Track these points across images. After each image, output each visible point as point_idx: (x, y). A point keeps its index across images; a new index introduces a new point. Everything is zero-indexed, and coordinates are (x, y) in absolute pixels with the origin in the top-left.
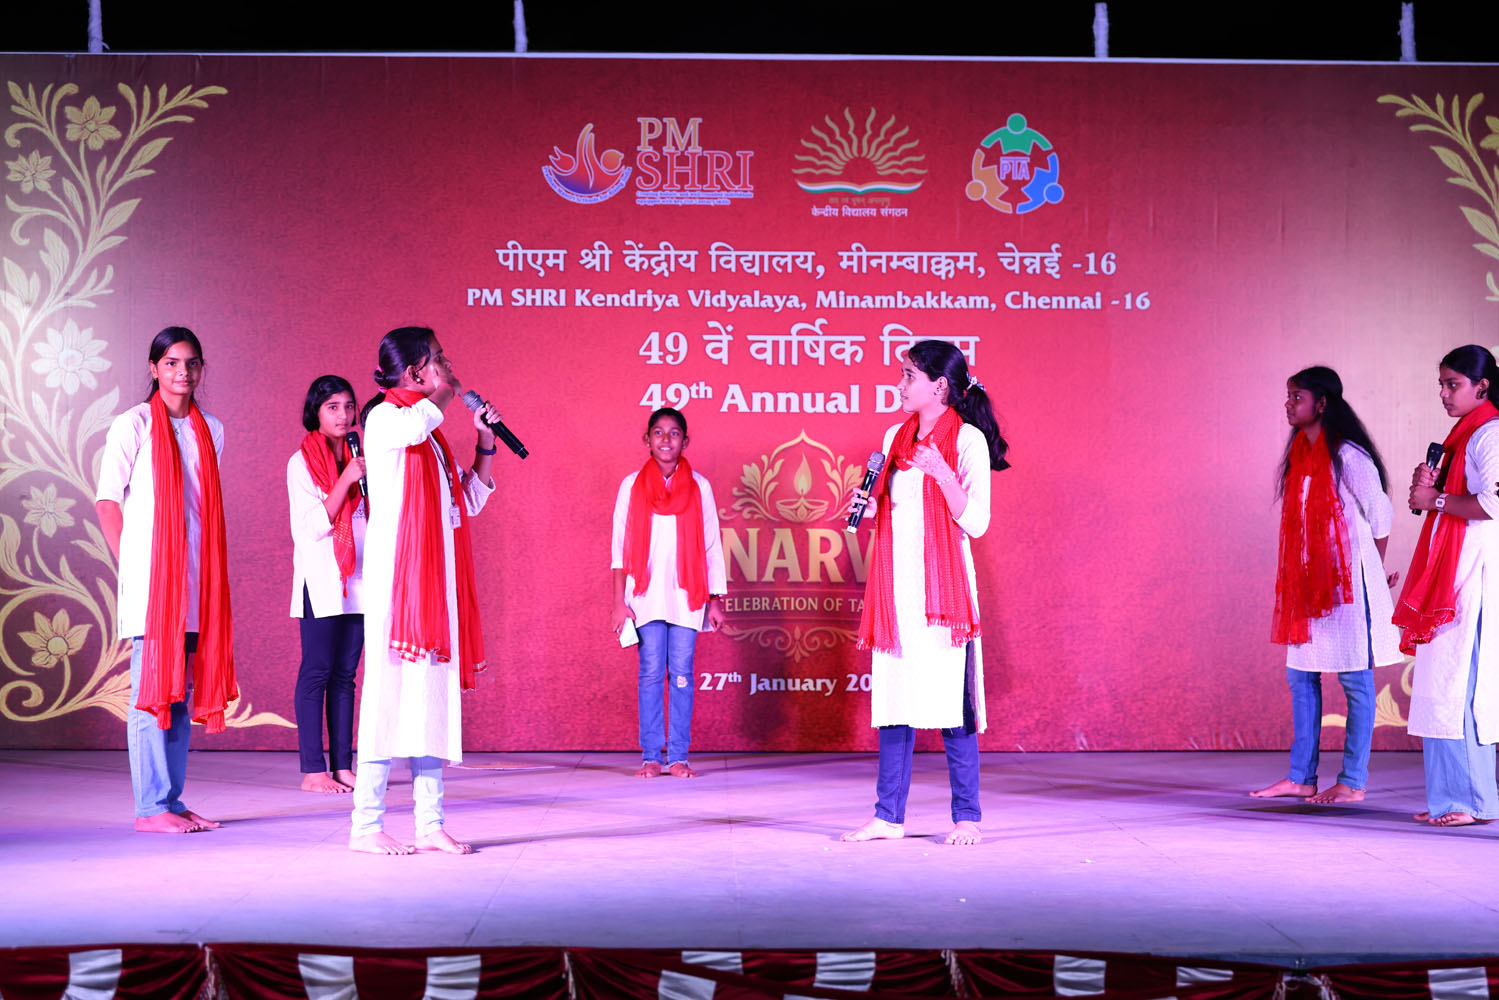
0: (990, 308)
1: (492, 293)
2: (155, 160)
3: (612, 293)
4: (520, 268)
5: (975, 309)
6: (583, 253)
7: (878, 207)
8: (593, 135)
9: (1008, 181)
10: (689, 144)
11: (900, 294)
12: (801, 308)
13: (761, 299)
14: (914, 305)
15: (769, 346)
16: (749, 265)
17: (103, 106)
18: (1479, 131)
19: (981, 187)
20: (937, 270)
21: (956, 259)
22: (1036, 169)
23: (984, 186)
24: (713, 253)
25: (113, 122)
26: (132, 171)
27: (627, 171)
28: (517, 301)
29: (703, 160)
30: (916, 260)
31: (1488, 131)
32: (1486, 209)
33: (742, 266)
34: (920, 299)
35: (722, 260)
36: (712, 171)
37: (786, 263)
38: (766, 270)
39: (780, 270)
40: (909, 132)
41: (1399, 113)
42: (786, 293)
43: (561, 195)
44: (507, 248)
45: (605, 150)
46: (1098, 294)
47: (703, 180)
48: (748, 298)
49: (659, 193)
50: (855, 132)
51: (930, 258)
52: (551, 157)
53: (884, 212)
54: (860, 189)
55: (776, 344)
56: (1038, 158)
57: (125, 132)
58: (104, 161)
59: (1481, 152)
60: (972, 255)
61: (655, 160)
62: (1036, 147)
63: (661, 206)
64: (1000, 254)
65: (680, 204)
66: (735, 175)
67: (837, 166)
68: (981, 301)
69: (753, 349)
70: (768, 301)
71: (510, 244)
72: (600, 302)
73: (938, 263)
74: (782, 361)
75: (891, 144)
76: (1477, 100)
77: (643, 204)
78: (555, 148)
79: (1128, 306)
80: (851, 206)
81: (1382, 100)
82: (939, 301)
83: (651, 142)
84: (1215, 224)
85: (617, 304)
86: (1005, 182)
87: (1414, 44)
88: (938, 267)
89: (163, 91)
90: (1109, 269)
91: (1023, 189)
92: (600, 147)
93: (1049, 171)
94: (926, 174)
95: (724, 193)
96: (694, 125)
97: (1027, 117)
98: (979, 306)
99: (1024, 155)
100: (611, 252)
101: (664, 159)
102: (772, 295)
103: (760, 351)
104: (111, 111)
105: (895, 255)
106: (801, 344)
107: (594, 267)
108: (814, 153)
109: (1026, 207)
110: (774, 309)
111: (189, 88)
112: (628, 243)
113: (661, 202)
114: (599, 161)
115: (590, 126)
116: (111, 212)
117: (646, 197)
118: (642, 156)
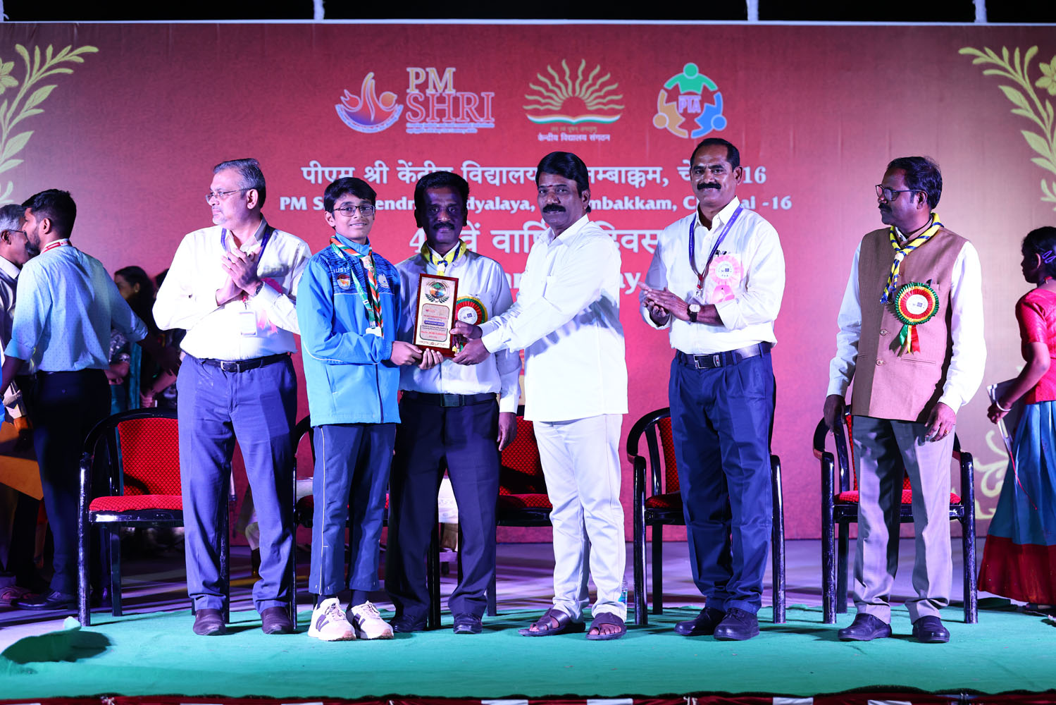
0: (672, 209)
1: (299, 200)
2: (45, 101)
3: (389, 199)
4: (320, 181)
5: (661, 210)
6: (367, 169)
7: (588, 133)
8: (373, 81)
9: (685, 114)
10: (446, 87)
11: (604, 199)
12: (531, 210)
13: (501, 203)
14: (616, 207)
15: (507, 239)
16: (492, 178)
17: (4, 62)
18: (1035, 74)
19: (665, 118)
20: (633, 181)
21: (646, 173)
22: (706, 105)
23: (667, 118)
24: (464, 169)
25: (12, 74)
26: (27, 110)
27: (400, 108)
28: (317, 206)
29: (456, 99)
30: (616, 173)
31: (1041, 75)
32: (1040, 132)
33: (486, 179)
34: (620, 202)
35: (471, 175)
36: (463, 107)
37: (519, 177)
38: (504, 181)
39: (514, 182)
40: (611, 78)
41: (976, 62)
42: (519, 198)
43: (349, 126)
44: (309, 166)
45: (383, 92)
46: (753, 198)
47: (456, 114)
48: (491, 203)
49: (424, 124)
50: (570, 77)
51: (627, 172)
52: (342, 98)
53: (593, 137)
54: (574, 121)
55: (512, 237)
56: (707, 96)
57: (21, 81)
58: (5, 104)
59: (1037, 90)
60: (659, 169)
61: (420, 100)
62: (705, 89)
63: (425, 134)
64: (679, 168)
65: (439, 132)
66: (480, 111)
67: (557, 104)
68: (665, 204)
69: (495, 241)
70: (506, 205)
71: (312, 163)
72: (380, 206)
73: (633, 175)
74: (517, 250)
75: (597, 87)
76: (1033, 51)
77: (411, 133)
78: (346, 91)
79: (775, 206)
80: (567, 133)
81: (963, 51)
82: (634, 204)
83: (417, 86)
84: (839, 145)
85: (393, 208)
86: (682, 114)
87: (985, 9)
88: (633, 178)
89: (50, 50)
90: (760, 179)
91: (696, 120)
92: (379, 91)
93: (715, 106)
94: (623, 110)
95: (472, 124)
96: (449, 72)
97: (699, 65)
98: (664, 207)
99: (696, 94)
100: (388, 169)
101: (427, 99)
102: (509, 200)
103: (501, 242)
104: (10, 65)
105: (601, 169)
106: (531, 237)
107: (375, 180)
108: (540, 94)
109: (698, 133)
110: (510, 211)
111: (69, 48)
112: (401, 162)
113: (425, 131)
114: (378, 99)
115: (371, 75)
116: (11, 141)
117: (414, 128)
118: (410, 98)
